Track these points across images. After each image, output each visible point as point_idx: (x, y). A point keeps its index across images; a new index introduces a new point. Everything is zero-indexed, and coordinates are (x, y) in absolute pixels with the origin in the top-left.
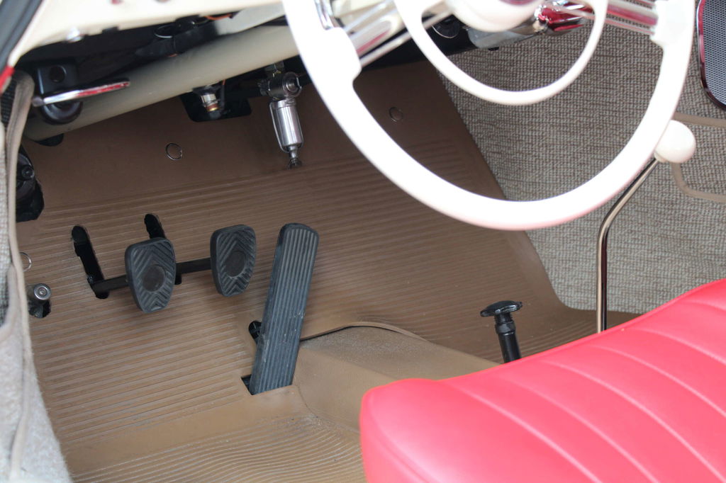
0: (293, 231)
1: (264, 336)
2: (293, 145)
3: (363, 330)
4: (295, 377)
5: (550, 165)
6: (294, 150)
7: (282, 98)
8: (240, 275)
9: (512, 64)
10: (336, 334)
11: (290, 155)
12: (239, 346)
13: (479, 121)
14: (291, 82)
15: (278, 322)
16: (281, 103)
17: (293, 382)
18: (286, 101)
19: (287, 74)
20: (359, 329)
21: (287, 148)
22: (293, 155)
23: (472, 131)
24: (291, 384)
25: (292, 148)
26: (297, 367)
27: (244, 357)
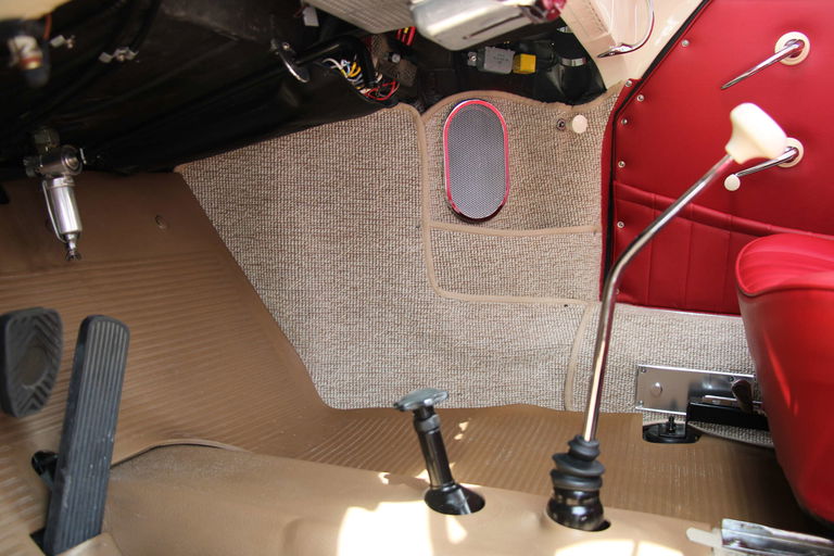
0: (99, 325)
1: (64, 471)
2: (72, 233)
3: (174, 450)
4: (105, 522)
5: (312, 273)
6: (73, 240)
7: (58, 176)
8: (39, 383)
9: (272, 177)
10: (141, 458)
11: (67, 246)
12: (20, 489)
13: (236, 236)
14: (71, 156)
15: (82, 451)
16: (57, 182)
17: (103, 529)
18: (62, 179)
19: (66, 146)
20: (168, 449)
21: (64, 236)
22: (72, 246)
23: (229, 246)
24: (99, 533)
25: (70, 237)
26: (107, 507)
27: (28, 504)
